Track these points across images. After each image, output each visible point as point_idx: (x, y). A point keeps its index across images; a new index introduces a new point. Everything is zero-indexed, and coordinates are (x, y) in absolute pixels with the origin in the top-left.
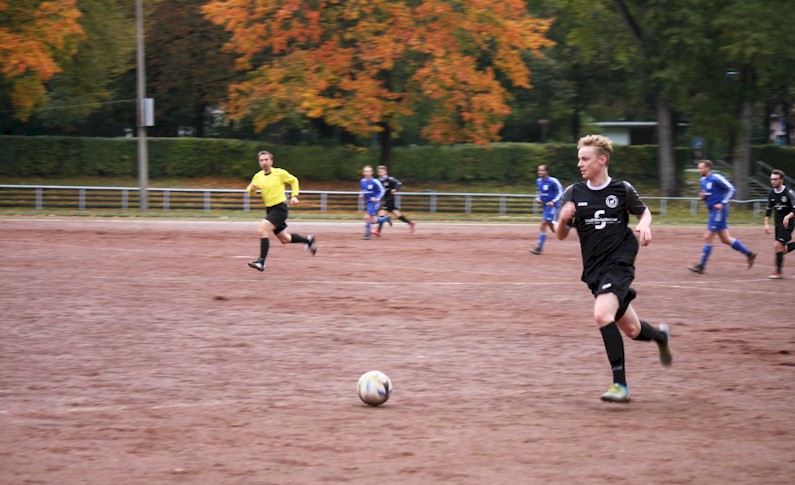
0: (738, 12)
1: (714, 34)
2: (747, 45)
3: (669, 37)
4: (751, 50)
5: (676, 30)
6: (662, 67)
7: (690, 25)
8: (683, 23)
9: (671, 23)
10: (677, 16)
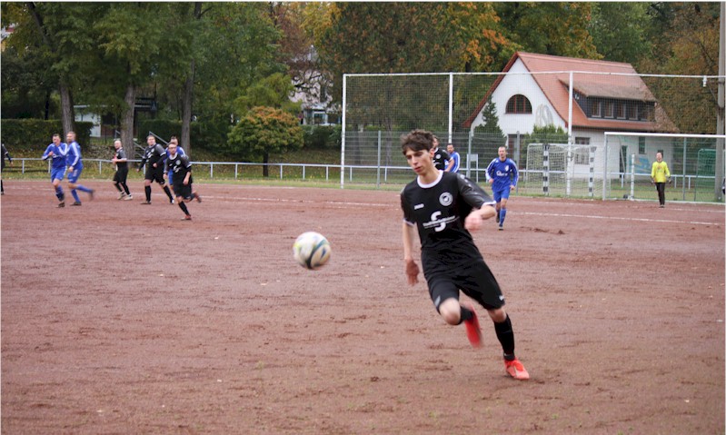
0: (112, 18)
1: (94, 35)
2: (118, 43)
3: (60, 37)
4: (121, 47)
5: (65, 32)
6: (59, 60)
7: (75, 29)
8: (70, 27)
9: (61, 27)
10: (65, 22)
